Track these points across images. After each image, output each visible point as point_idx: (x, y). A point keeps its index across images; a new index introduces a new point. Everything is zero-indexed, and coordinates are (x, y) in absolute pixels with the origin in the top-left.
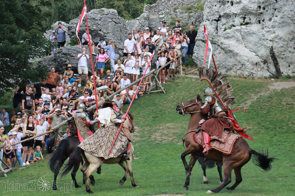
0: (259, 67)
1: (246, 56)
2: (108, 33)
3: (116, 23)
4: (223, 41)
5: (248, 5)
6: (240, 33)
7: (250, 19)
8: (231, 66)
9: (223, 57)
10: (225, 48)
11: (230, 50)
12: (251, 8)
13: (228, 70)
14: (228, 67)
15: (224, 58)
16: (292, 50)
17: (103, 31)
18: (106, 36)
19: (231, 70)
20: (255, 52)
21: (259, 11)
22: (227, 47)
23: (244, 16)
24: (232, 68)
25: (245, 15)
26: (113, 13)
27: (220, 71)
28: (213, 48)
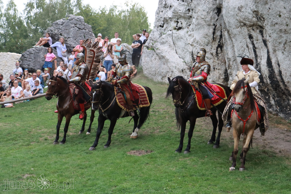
0: (186, 74)
1: (174, 63)
2: (69, 38)
3: (79, 29)
4: (159, 46)
5: (178, 8)
6: (171, 37)
7: (182, 23)
8: (165, 73)
9: (158, 64)
10: (159, 54)
11: (162, 56)
12: (180, 11)
13: (163, 77)
14: (163, 74)
15: (159, 65)
16: (209, 56)
17: (64, 35)
18: (66, 40)
19: (165, 78)
20: (183, 59)
21: (188, 15)
22: (160, 53)
23: (176, 20)
24: (166, 75)
25: (178, 19)
26: (78, 20)
27: (157, 78)
28: (151, 54)
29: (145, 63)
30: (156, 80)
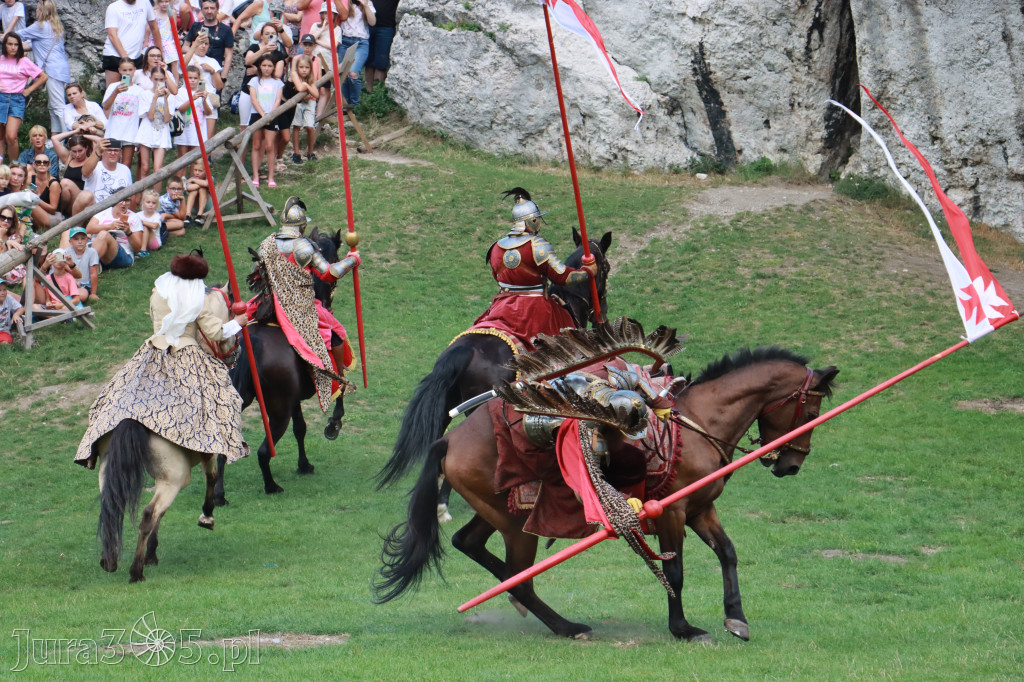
0: (651, 125)
1: (601, 83)
4: (507, 17)
8: (541, 122)
9: (509, 85)
10: (517, 48)
11: (534, 55)
13: (530, 135)
14: (530, 124)
15: (513, 89)
16: (780, 61)
19: (540, 138)
20: (634, 66)
22: (525, 44)
24: (544, 127)
27: (498, 140)
28: (469, 47)
29: (436, 81)
30: (494, 147)
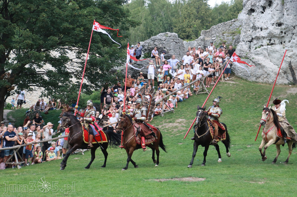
0: (281, 76)
1: (271, 68)
2: (170, 50)
3: (176, 43)
4: (254, 56)
5: (273, 31)
6: (266, 51)
7: (274, 41)
8: (260, 75)
10: (255, 62)
11: (259, 63)
12: (275, 33)
13: (258, 78)
14: (258, 76)
15: (255, 69)
17: (166, 48)
18: (168, 52)
20: (277, 65)
21: (281, 35)
22: (257, 61)
23: (270, 39)
25: (271, 38)
29: (240, 68)
30: (251, 80)
